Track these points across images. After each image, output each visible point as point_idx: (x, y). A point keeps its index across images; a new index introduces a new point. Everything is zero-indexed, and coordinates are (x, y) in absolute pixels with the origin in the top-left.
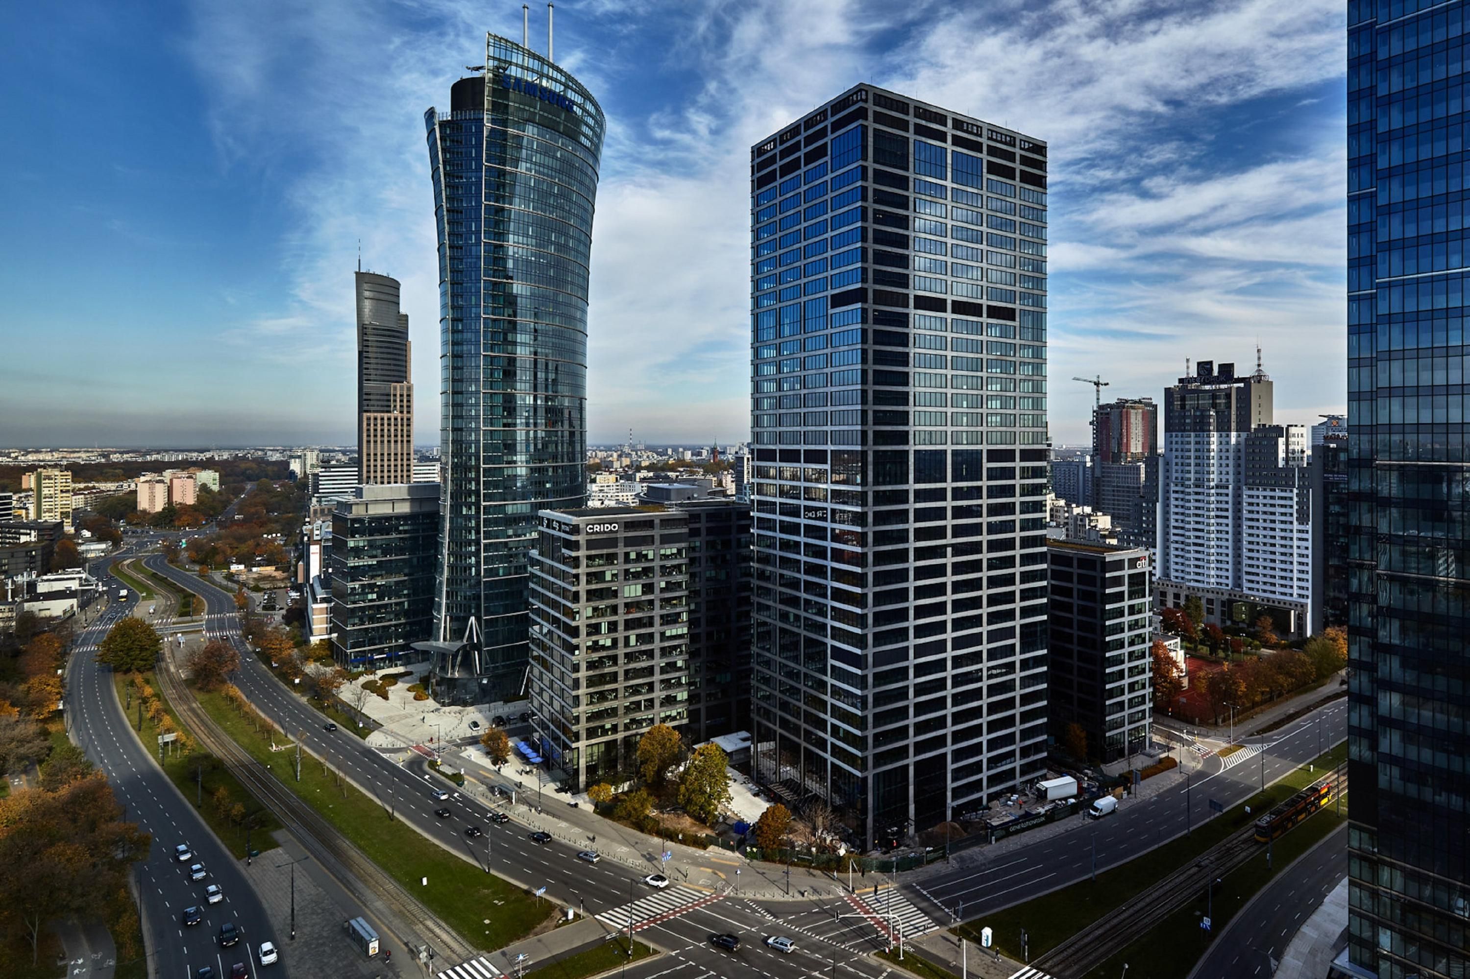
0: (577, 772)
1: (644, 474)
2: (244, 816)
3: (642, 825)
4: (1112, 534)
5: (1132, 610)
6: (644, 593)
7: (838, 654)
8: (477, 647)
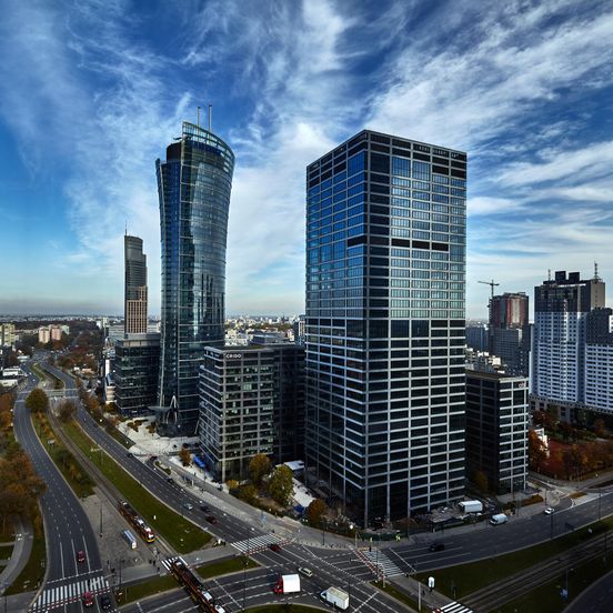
0: (221, 473)
1: (250, 330)
2: (82, 479)
3: (251, 502)
4: (501, 368)
5: (516, 411)
6: (253, 388)
7: (350, 425)
8: (176, 410)
